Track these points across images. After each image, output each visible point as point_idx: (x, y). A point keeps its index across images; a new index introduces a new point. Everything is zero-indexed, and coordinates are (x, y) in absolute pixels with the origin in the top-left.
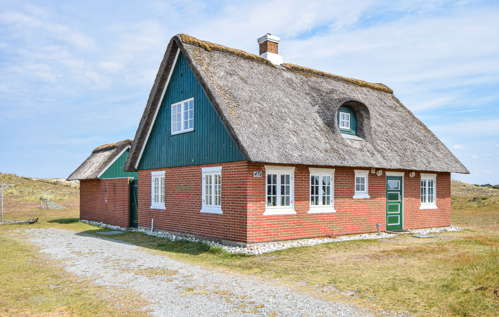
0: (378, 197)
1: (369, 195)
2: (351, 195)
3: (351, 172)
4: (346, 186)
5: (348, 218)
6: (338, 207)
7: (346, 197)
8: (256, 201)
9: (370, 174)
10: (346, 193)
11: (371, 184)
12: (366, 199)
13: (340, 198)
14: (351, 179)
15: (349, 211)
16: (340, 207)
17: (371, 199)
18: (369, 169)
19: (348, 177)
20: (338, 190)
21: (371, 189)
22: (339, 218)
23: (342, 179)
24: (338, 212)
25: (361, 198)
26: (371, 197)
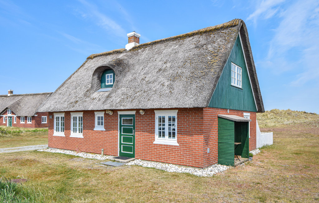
0: (111, 130)
1: (105, 128)
2: (93, 128)
3: (93, 114)
4: (90, 122)
5: (91, 142)
6: (85, 135)
7: (89, 129)
8: (51, 129)
9: (105, 114)
10: (90, 126)
11: (106, 121)
12: (102, 131)
13: (86, 129)
14: (92, 118)
15: (91, 138)
16: (86, 135)
17: (106, 132)
18: (105, 110)
19: (91, 117)
20: (85, 125)
21: (106, 124)
22: (86, 142)
23: (87, 118)
24: (85, 138)
25: (99, 130)
26: (106, 130)
